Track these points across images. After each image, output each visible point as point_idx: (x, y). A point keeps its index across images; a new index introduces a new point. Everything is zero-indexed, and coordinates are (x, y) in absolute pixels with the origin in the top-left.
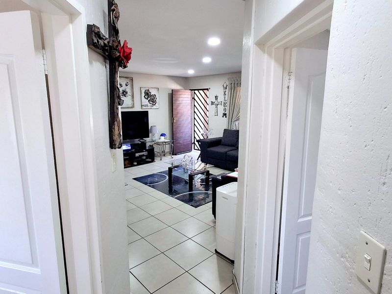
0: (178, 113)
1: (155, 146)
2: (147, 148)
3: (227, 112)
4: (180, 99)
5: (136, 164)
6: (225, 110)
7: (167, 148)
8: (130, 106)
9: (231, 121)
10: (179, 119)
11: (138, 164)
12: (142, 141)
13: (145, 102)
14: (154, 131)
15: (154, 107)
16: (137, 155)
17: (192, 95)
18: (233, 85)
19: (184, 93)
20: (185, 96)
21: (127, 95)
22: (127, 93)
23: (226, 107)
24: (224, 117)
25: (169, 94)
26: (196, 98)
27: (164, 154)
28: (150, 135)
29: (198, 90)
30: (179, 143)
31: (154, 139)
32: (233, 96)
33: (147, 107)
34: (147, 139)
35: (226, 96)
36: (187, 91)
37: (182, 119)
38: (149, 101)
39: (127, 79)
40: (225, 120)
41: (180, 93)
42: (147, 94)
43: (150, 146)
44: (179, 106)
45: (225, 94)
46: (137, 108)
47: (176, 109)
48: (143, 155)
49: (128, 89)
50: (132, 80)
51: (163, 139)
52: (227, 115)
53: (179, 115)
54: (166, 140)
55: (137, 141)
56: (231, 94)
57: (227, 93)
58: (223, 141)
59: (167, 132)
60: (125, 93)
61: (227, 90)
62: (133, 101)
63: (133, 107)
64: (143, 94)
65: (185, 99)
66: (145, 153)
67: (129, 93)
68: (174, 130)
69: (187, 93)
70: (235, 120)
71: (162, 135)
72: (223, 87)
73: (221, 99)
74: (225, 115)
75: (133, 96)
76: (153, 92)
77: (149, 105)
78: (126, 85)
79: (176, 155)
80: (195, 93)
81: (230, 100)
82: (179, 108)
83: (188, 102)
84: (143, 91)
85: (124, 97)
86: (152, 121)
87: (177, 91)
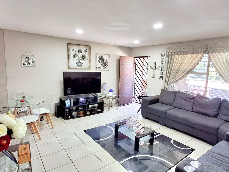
0: (123, 74)
1: (104, 100)
2: (98, 102)
3: (164, 75)
4: (126, 64)
5: (89, 113)
6: (162, 73)
7: (114, 101)
8: (88, 67)
9: (167, 83)
10: (124, 78)
11: (91, 114)
12: (95, 95)
13: (99, 65)
14: (104, 88)
15: (106, 69)
16: (90, 106)
17: (134, 61)
18: (170, 53)
19: (128, 59)
20: (129, 62)
21: (85, 59)
22: (85, 57)
23: (163, 72)
24: (161, 79)
25: (117, 59)
26: (137, 63)
27: (111, 105)
28: (101, 90)
29: (139, 57)
30: (123, 97)
31: (104, 94)
32: (170, 62)
33: (100, 69)
34: (99, 94)
35: (164, 63)
36: (131, 58)
37: (125, 79)
38: (102, 64)
39: (86, 47)
40: (162, 82)
41: (126, 59)
42: (101, 59)
43: (101, 99)
44: (124, 69)
45: (162, 61)
46: (93, 70)
47: (122, 71)
48: (95, 107)
49: (87, 55)
50: (90, 48)
51: (111, 94)
52: (164, 78)
53: (124, 76)
54: (114, 95)
55: (91, 95)
56: (168, 61)
57: (164, 60)
58: (160, 99)
59: (114, 88)
60: (84, 58)
61: (165, 58)
62: (90, 63)
63: (89, 68)
64: (98, 59)
65: (129, 64)
66: (97, 105)
67: (87, 57)
68: (120, 87)
69: (131, 60)
70: (171, 82)
71: (111, 91)
72: (161, 55)
73: (159, 64)
74: (161, 77)
75: (90, 60)
76: (105, 58)
77: (102, 67)
78: (85, 52)
79: (120, 106)
80: (136, 59)
81: (168, 66)
82: (125, 70)
83: (131, 66)
84: (98, 57)
85: (83, 60)
86: (103, 80)
87: (124, 57)
